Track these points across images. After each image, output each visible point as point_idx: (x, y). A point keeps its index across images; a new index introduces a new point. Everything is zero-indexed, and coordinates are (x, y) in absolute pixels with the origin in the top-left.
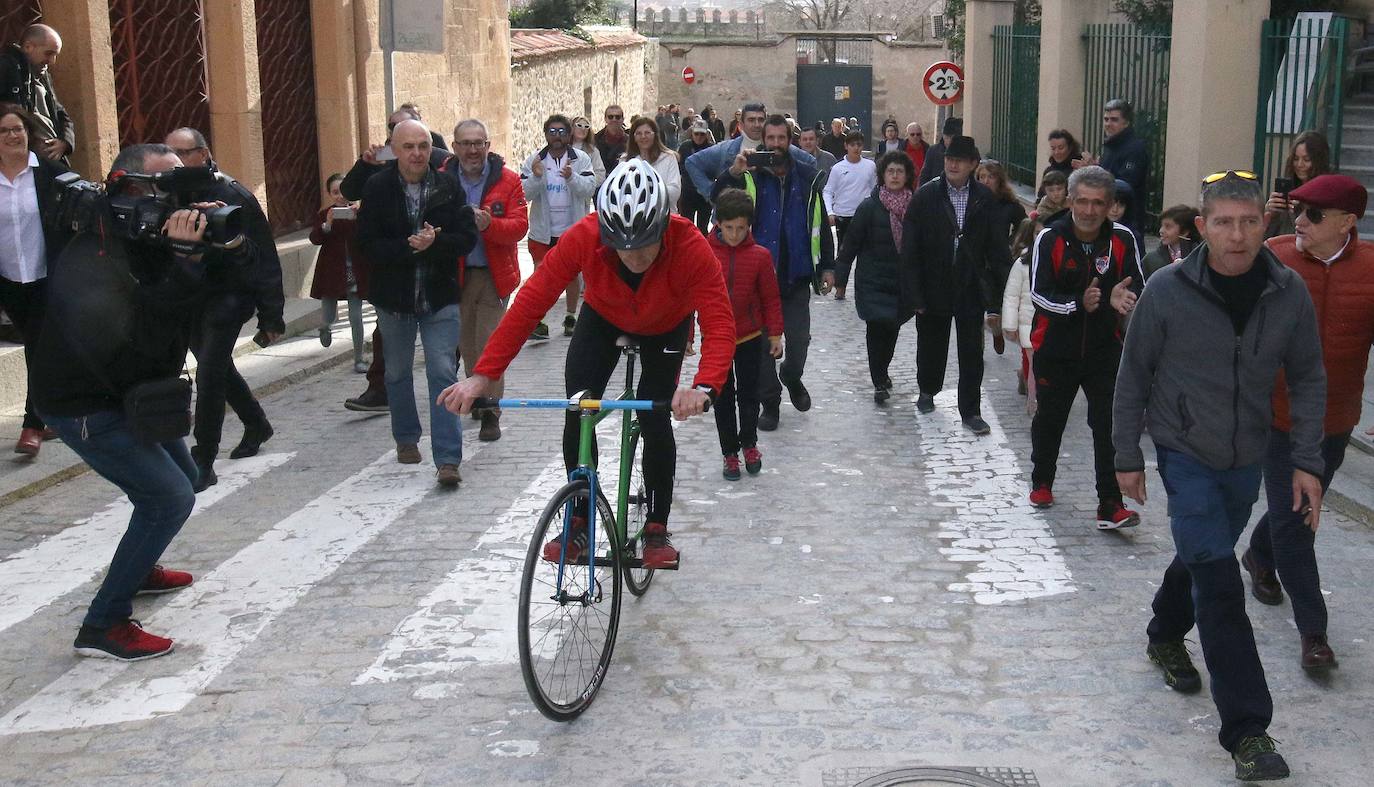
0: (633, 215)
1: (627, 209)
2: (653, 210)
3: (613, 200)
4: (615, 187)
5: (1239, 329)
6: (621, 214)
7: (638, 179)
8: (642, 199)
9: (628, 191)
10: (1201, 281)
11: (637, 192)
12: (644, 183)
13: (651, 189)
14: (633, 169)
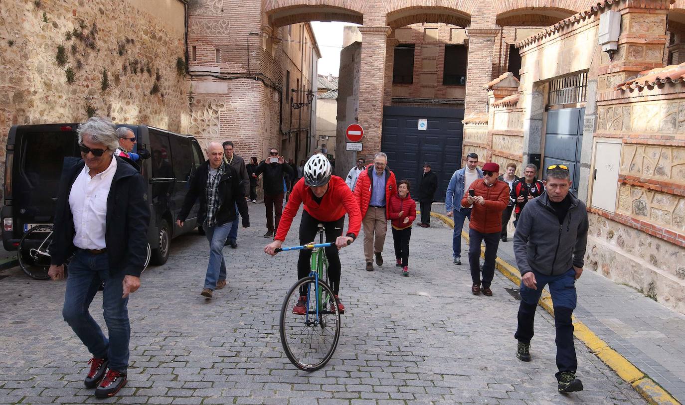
0: (317, 174)
1: (315, 171)
2: (325, 173)
3: (310, 169)
4: (311, 164)
5: (561, 223)
6: (313, 174)
7: (319, 161)
8: (321, 168)
9: (316, 165)
10: (547, 204)
11: (319, 166)
12: (322, 162)
13: (324, 165)
14: (318, 157)
